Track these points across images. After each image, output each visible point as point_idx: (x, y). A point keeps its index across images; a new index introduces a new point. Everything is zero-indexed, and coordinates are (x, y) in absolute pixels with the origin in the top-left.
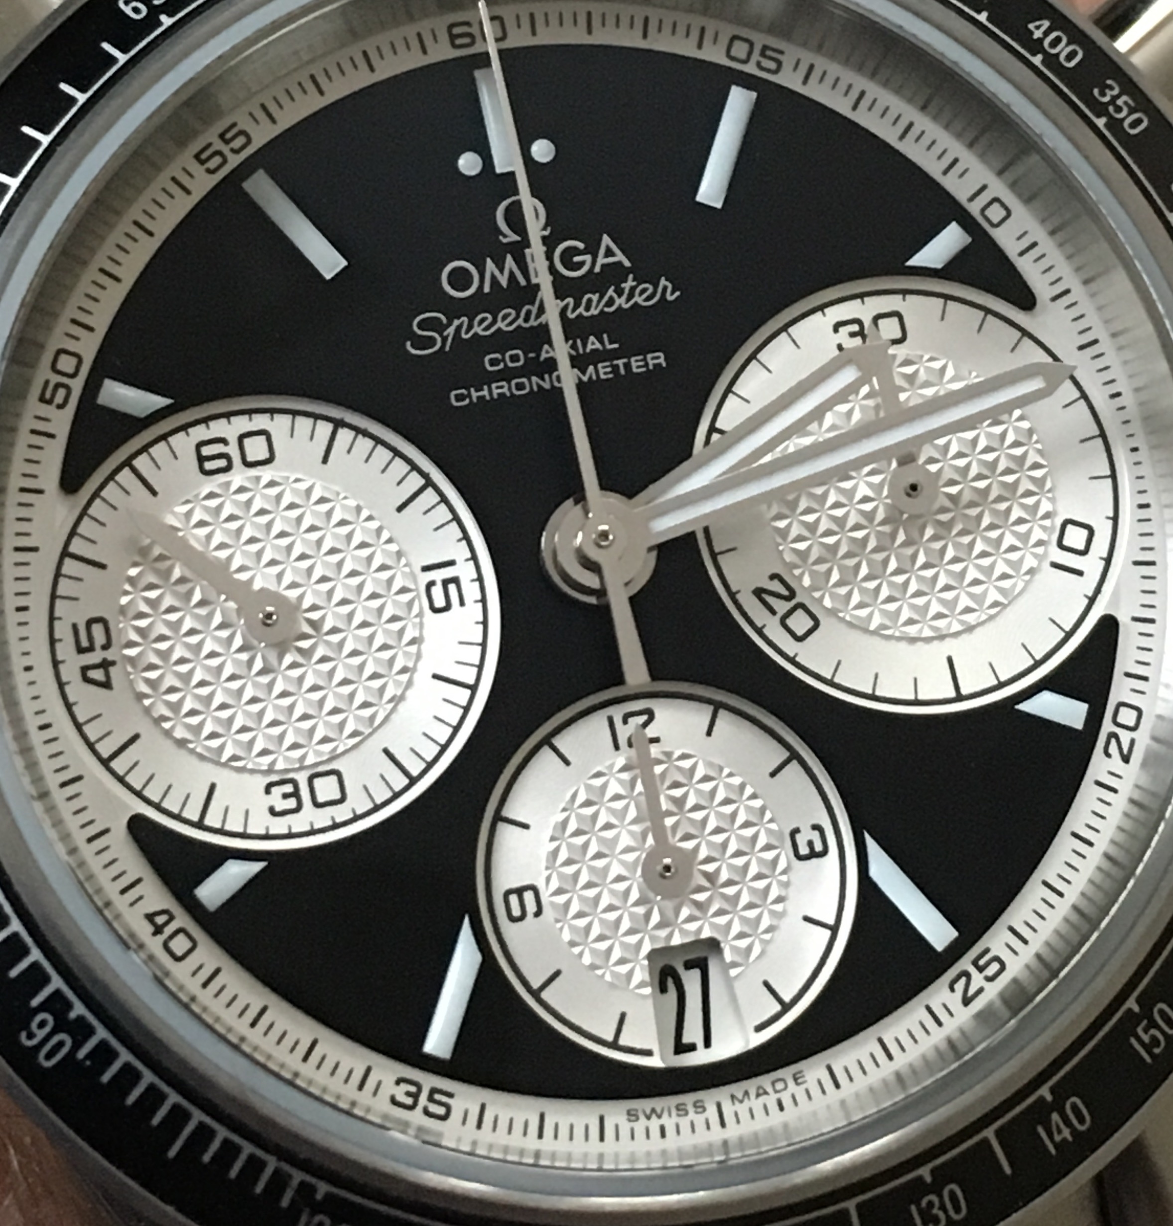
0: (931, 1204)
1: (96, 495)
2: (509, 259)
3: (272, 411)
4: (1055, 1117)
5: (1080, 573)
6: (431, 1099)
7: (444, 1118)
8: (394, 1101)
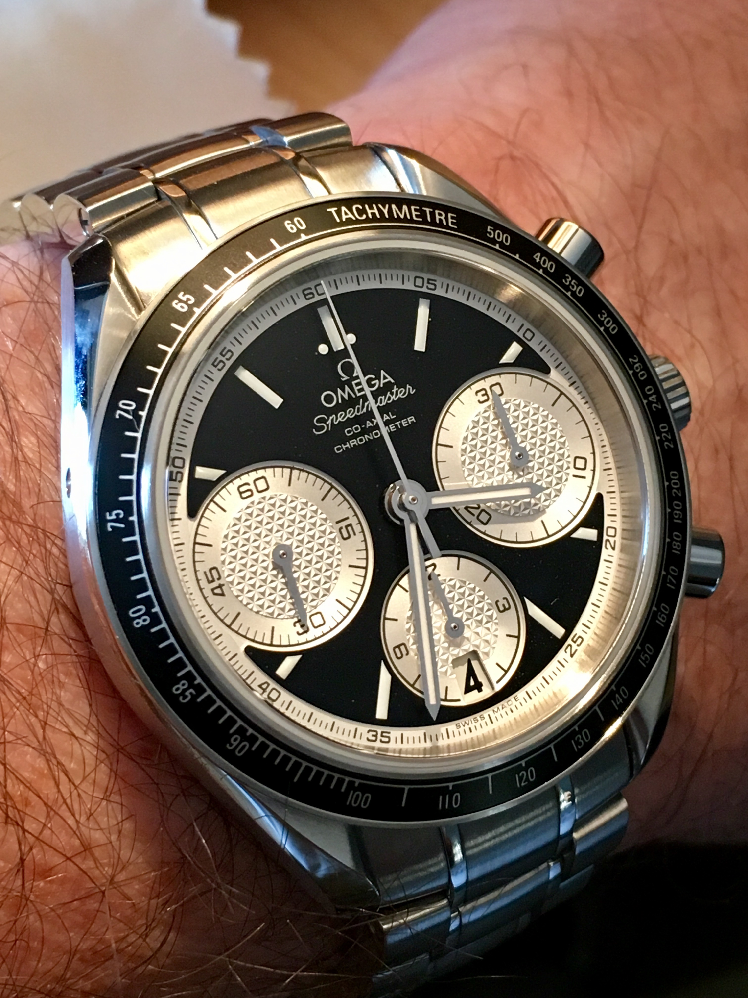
0: (578, 738)
1: (202, 516)
2: (346, 387)
3: (264, 468)
4: (617, 695)
5: (584, 477)
6: (382, 736)
7: (388, 742)
8: (368, 740)
